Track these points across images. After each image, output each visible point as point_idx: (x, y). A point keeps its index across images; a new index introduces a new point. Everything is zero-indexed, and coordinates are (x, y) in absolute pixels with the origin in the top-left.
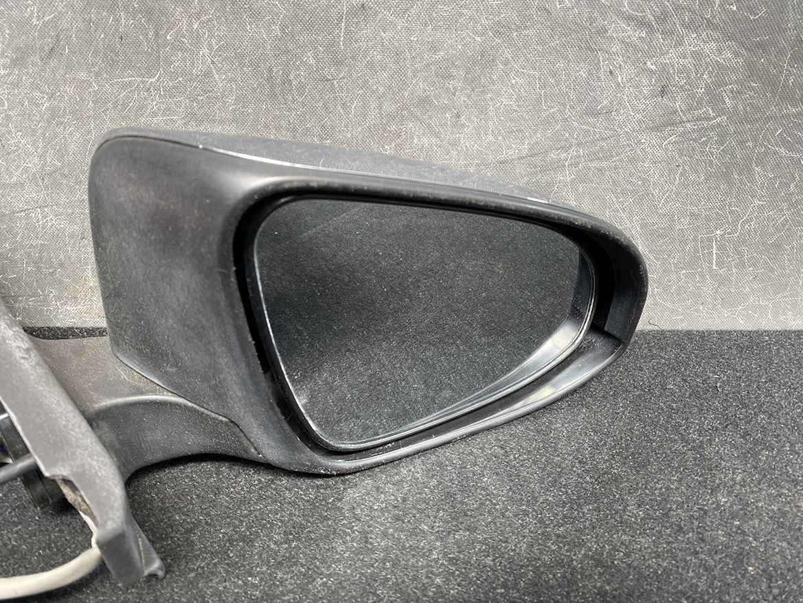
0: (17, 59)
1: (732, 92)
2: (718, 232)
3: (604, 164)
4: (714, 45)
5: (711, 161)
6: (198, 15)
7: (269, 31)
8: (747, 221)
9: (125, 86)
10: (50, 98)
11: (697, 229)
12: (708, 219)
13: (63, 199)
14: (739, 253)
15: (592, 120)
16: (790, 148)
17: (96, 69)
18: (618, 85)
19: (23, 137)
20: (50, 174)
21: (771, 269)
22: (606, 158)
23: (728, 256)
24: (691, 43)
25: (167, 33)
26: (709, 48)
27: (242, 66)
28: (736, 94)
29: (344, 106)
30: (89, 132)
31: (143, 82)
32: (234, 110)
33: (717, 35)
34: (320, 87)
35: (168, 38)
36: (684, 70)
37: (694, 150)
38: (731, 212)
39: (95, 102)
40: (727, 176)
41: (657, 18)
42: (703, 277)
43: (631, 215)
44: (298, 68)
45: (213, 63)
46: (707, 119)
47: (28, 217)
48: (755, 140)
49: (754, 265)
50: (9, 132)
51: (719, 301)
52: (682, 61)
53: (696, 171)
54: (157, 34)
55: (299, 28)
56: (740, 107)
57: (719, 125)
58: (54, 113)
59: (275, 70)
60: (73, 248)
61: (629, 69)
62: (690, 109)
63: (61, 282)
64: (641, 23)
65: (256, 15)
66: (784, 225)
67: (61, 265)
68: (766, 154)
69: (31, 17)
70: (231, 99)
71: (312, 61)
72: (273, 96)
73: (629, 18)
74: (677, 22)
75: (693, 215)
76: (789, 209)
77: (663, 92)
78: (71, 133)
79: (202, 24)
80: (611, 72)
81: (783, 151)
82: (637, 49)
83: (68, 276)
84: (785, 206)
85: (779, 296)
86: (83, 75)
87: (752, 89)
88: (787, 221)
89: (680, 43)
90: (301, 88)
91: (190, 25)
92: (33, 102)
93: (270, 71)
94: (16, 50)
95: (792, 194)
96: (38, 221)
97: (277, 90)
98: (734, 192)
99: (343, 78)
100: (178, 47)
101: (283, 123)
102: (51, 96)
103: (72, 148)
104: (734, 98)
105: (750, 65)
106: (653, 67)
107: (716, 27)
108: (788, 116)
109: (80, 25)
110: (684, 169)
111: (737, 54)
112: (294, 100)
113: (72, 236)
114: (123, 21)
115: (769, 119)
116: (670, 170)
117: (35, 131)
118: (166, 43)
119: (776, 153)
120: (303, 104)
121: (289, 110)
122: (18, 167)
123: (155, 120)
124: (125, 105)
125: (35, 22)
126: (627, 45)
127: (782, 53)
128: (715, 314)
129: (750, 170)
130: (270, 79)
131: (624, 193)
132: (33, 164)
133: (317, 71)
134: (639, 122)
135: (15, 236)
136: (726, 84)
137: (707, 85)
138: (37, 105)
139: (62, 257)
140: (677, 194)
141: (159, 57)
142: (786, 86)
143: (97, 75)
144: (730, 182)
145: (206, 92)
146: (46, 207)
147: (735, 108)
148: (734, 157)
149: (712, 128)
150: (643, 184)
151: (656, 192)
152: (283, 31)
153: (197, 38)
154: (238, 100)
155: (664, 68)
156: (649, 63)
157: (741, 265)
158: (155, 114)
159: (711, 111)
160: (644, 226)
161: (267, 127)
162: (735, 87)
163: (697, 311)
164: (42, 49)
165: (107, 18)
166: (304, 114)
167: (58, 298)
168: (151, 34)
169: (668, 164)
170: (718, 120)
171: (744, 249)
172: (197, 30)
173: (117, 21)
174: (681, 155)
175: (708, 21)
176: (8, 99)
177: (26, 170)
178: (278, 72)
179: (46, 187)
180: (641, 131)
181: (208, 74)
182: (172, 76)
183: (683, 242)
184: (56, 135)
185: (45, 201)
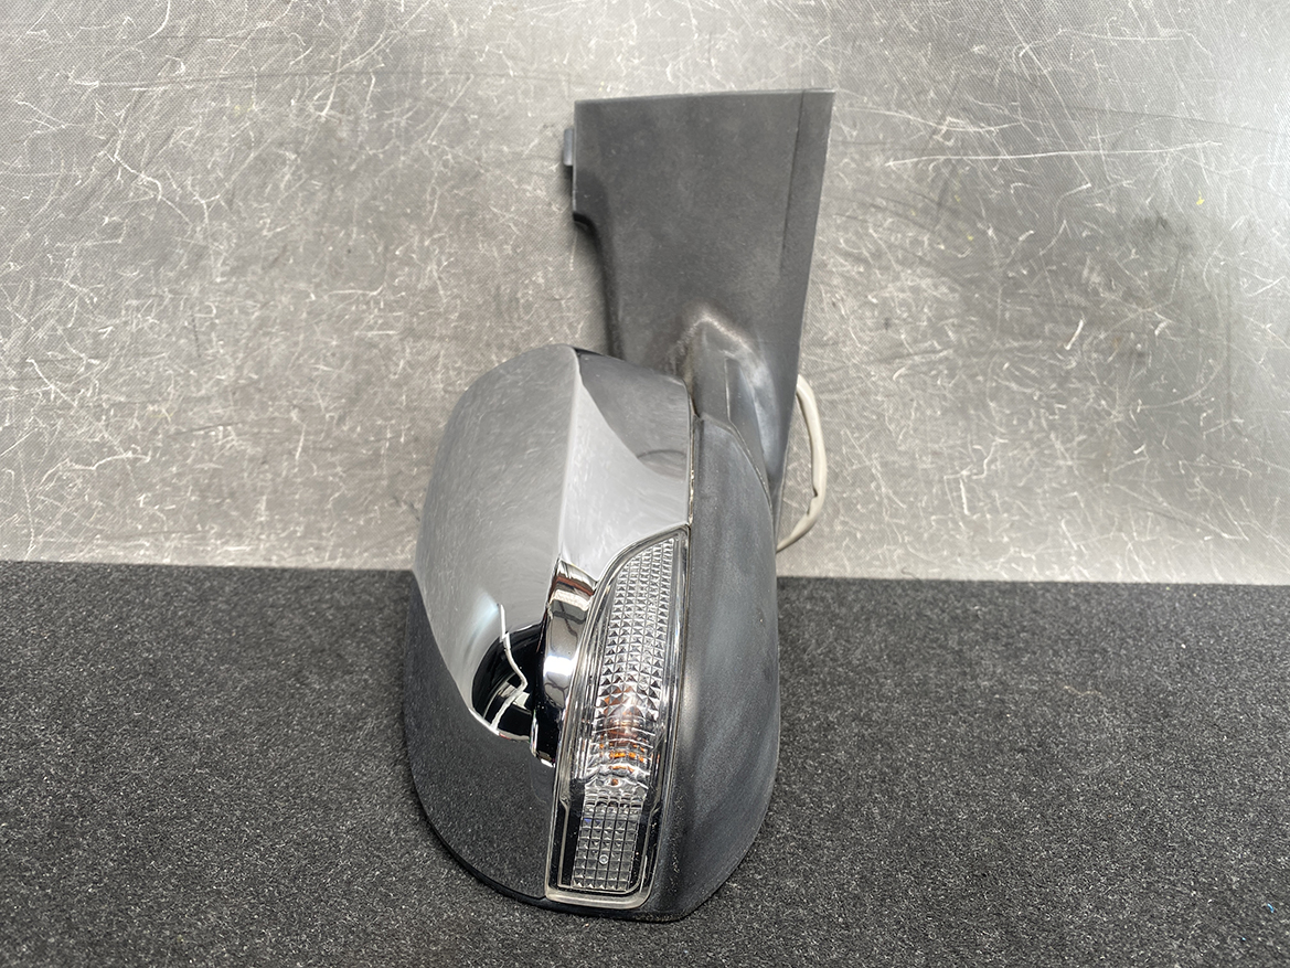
0: (238, 267)
1: (953, 325)
2: (965, 473)
3: (835, 397)
4: (929, 281)
5: (944, 396)
6: (431, 233)
7: (501, 250)
8: (993, 461)
9: (344, 298)
10: (261, 309)
11: (941, 469)
12: (952, 458)
13: (252, 416)
14: (989, 496)
15: (819, 351)
16: (1020, 383)
17: (317, 280)
18: (842, 316)
19: (223, 346)
20: (243, 388)
21: (1027, 516)
22: (838, 390)
23: (979, 500)
24: (908, 278)
25: (396, 249)
26: (925, 283)
27: (469, 282)
28: (958, 328)
29: (570, 326)
30: (296, 344)
31: (364, 295)
32: (456, 327)
33: (930, 271)
34: (548, 306)
35: (397, 253)
36: (903, 303)
37: (925, 383)
38: (975, 450)
39: (309, 313)
40: (963, 411)
41: (872, 255)
42: (956, 523)
43: (869, 452)
44: (526, 287)
45: (440, 278)
46: (934, 351)
47: (206, 436)
48: (985, 374)
49: (1007, 511)
50: (210, 341)
51: (977, 552)
52: (901, 295)
53: (931, 406)
54: (386, 248)
55: (530, 248)
56: (965, 341)
57: (947, 358)
58: (263, 322)
59: (503, 288)
60: (250, 474)
61: (851, 302)
62: (916, 341)
63: (226, 515)
64: (858, 259)
65: (489, 235)
66: (1030, 466)
67: (232, 495)
68: (998, 388)
69: (261, 229)
70: (454, 316)
71: (541, 281)
72: (499, 314)
73: (847, 255)
74: (891, 258)
75: (935, 453)
76: (1032, 448)
77: (887, 325)
78: (276, 345)
79: (434, 241)
80: (834, 304)
81: (1014, 386)
82: (857, 283)
83: (237, 508)
84: (1027, 444)
85: (1041, 547)
86: (302, 285)
87: (972, 323)
88: (1031, 460)
89: (897, 278)
90: (528, 307)
91: (422, 241)
92: (243, 311)
93: (498, 288)
94: (238, 259)
95: (1032, 432)
96: (217, 441)
97: (504, 308)
98: (974, 427)
99: (572, 298)
100: (406, 261)
101: (507, 342)
102: (265, 305)
103: (274, 360)
104: (956, 332)
105: (966, 300)
106: (874, 301)
107: (929, 264)
108: (1010, 350)
109: (310, 237)
110: (918, 403)
111: (952, 290)
112: (519, 319)
113: (252, 460)
114: (354, 236)
115: (993, 353)
116: (905, 404)
117: (238, 341)
118: (395, 257)
119: (1008, 388)
120: (529, 323)
121: (514, 328)
122: (210, 379)
123: (370, 334)
124: (340, 317)
125: (265, 233)
126: (847, 278)
127: (993, 289)
128: (976, 567)
129: (985, 406)
130: (497, 296)
131: (859, 428)
132: (226, 377)
133: (545, 291)
134: (867, 353)
135: (186, 458)
136: (947, 318)
137: (929, 319)
138: (247, 314)
139: (235, 484)
140: (915, 430)
141: (384, 271)
142: (1003, 320)
143: (318, 285)
144: (967, 418)
145: (428, 307)
146: (230, 424)
147: (960, 341)
148: (966, 391)
149: (941, 361)
150: (878, 419)
151: (892, 427)
152: (514, 250)
153: (426, 255)
154: (460, 317)
155: (884, 301)
156: (870, 297)
157: (994, 510)
158: (371, 328)
159: (936, 345)
160: (885, 464)
161: (488, 345)
162: (956, 321)
163: (956, 563)
164: (265, 259)
165: (338, 232)
166: (529, 333)
167: (219, 536)
168: (380, 249)
169: (901, 398)
170: (945, 353)
171: (996, 494)
172: (428, 247)
173: (348, 235)
174: (913, 388)
175: (920, 258)
176: (217, 307)
177: (219, 382)
178: (506, 290)
179: (236, 402)
180: (870, 363)
181: (433, 290)
182: (396, 290)
183: (929, 483)
184: (260, 345)
185: (230, 417)
